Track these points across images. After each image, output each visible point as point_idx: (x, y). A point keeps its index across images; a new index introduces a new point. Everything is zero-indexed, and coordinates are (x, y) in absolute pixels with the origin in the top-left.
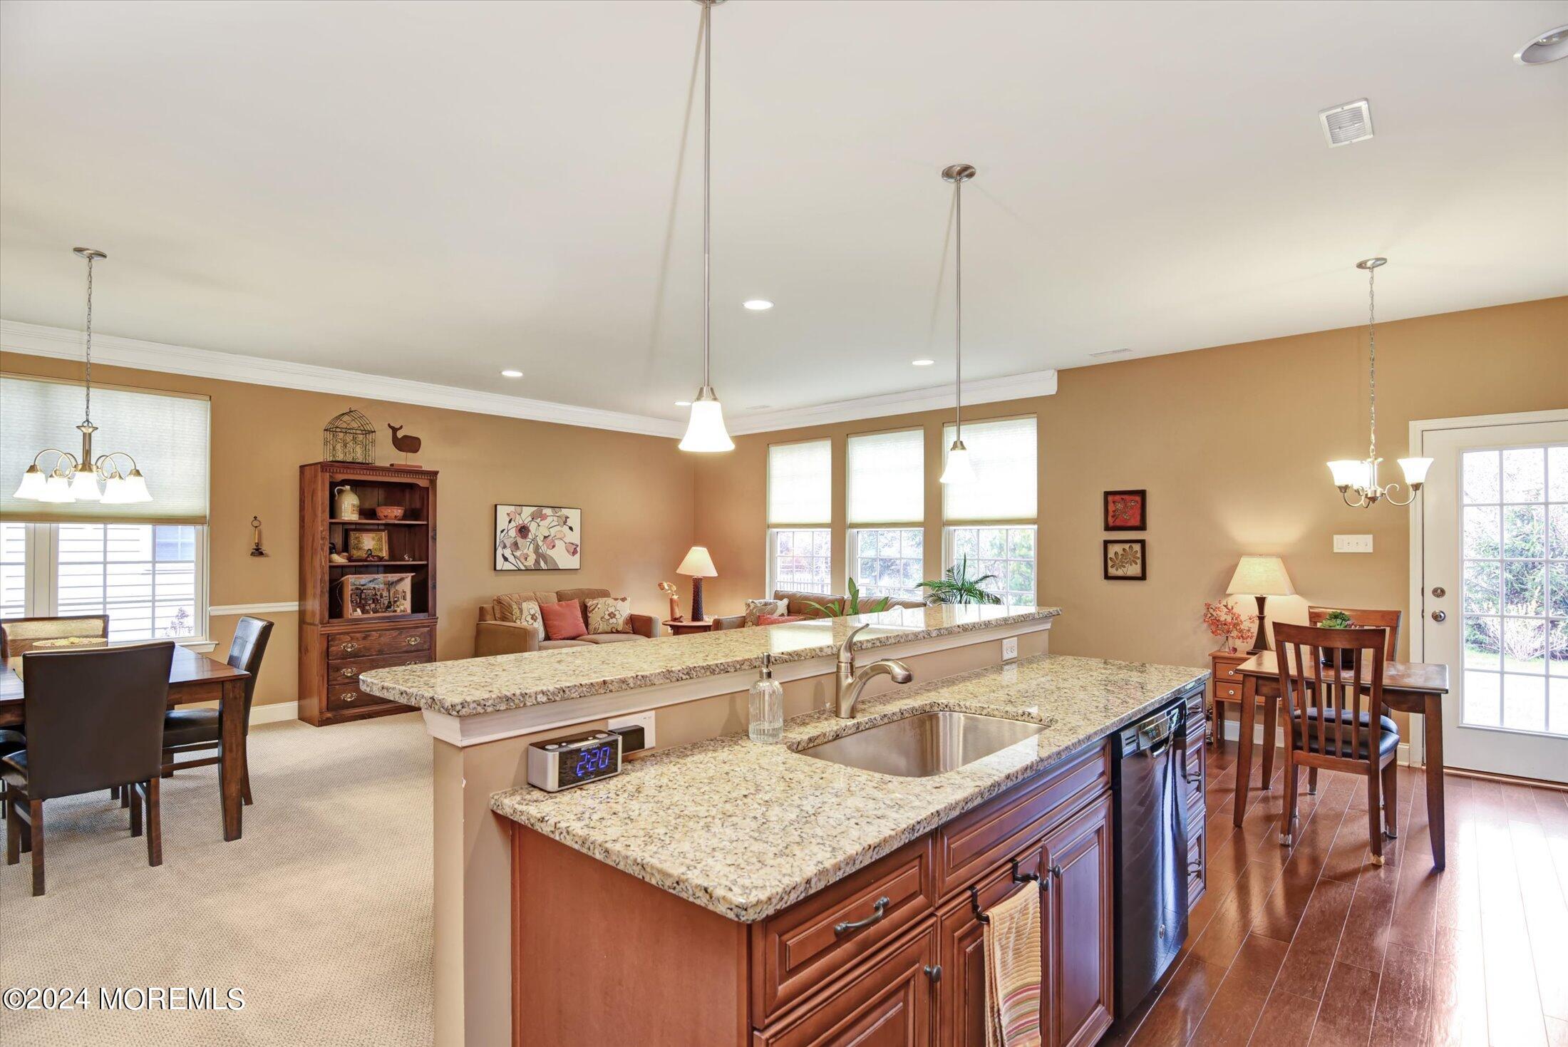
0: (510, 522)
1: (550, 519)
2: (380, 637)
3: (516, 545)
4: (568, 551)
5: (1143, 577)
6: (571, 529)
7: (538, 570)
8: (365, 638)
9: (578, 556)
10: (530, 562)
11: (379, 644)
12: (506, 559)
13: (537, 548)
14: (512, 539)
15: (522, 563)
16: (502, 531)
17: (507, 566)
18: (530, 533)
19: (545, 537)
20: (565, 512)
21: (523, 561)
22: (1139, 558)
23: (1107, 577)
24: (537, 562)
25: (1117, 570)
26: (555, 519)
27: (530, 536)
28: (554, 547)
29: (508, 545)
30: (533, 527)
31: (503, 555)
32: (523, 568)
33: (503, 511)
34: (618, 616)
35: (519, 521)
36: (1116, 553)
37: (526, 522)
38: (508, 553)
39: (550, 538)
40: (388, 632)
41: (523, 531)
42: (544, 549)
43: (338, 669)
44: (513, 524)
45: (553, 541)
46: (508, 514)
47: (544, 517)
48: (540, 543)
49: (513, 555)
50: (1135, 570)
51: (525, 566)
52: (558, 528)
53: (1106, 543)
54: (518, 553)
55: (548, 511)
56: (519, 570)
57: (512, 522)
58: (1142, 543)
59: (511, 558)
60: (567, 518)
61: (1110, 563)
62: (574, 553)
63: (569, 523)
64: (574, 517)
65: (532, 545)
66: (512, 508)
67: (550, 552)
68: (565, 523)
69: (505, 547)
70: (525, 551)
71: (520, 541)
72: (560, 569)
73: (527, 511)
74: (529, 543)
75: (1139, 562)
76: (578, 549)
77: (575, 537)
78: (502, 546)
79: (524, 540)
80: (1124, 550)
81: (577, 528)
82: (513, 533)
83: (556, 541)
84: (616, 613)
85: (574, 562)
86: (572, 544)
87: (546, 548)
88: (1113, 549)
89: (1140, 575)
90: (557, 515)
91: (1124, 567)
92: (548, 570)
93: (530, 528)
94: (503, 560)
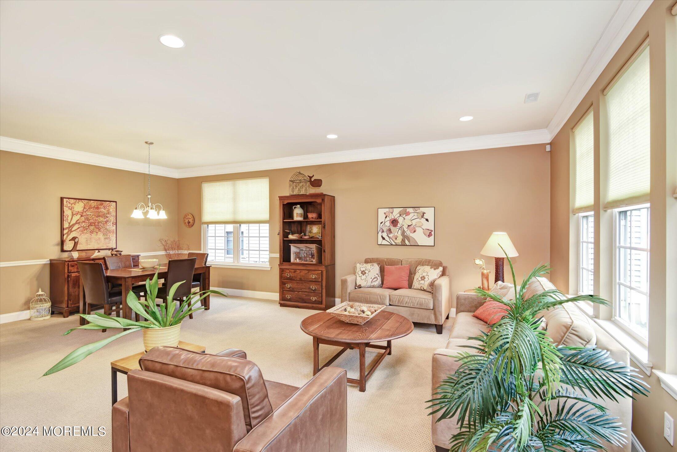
0: (386, 217)
1: (412, 215)
2: (300, 272)
3: (390, 231)
4: (425, 235)
6: (427, 220)
7: (403, 244)
8: (294, 272)
9: (432, 237)
10: (399, 241)
11: (300, 276)
12: (384, 238)
13: (403, 232)
14: (387, 227)
15: (394, 241)
16: (381, 223)
17: (384, 242)
18: (399, 224)
19: (409, 226)
20: (422, 210)
21: (394, 240)
24: (403, 241)
26: (416, 214)
27: (399, 225)
28: (415, 231)
29: (385, 230)
30: (400, 220)
31: (382, 236)
32: (394, 244)
33: (381, 212)
34: (426, 279)
35: (392, 217)
37: (396, 217)
38: (385, 235)
39: (412, 226)
40: (303, 271)
41: (394, 222)
42: (408, 233)
43: (285, 284)
44: (388, 219)
45: (414, 228)
46: (385, 213)
47: (408, 214)
48: (406, 230)
49: (388, 236)
51: (395, 243)
52: (418, 220)
54: (391, 235)
55: (411, 210)
56: (391, 245)
57: (387, 217)
59: (387, 238)
60: (424, 213)
62: (430, 235)
63: (426, 216)
64: (429, 213)
65: (400, 231)
66: (387, 210)
67: (412, 235)
68: (423, 216)
69: (383, 232)
70: (396, 234)
71: (392, 228)
72: (419, 246)
73: (396, 211)
74: (398, 230)
76: (433, 233)
77: (430, 226)
78: (381, 231)
79: (395, 228)
81: (431, 220)
82: (388, 224)
83: (416, 228)
84: (426, 277)
85: (430, 241)
86: (428, 230)
87: (409, 232)
90: (417, 212)
92: (410, 245)
93: (399, 221)
94: (382, 239)
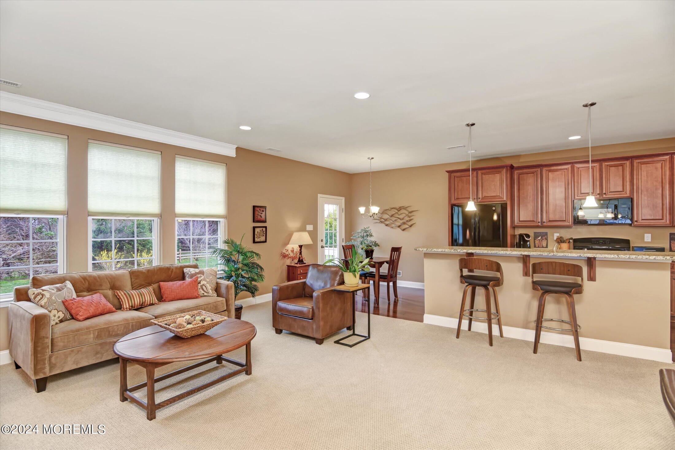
5: (266, 242)
22: (264, 234)
23: (254, 242)
25: (258, 239)
36: (258, 232)
50: (263, 239)
53: (254, 228)
58: (266, 227)
61: (256, 236)
75: (265, 235)
80: (260, 230)
88: (257, 230)
89: (265, 241)
91: (260, 238)
